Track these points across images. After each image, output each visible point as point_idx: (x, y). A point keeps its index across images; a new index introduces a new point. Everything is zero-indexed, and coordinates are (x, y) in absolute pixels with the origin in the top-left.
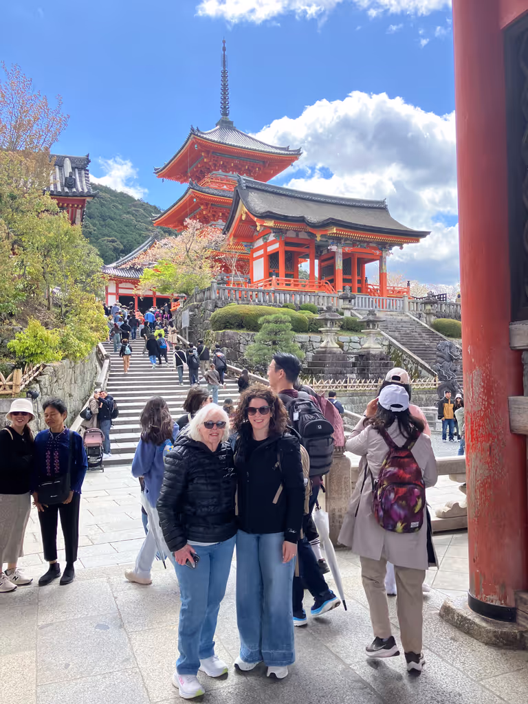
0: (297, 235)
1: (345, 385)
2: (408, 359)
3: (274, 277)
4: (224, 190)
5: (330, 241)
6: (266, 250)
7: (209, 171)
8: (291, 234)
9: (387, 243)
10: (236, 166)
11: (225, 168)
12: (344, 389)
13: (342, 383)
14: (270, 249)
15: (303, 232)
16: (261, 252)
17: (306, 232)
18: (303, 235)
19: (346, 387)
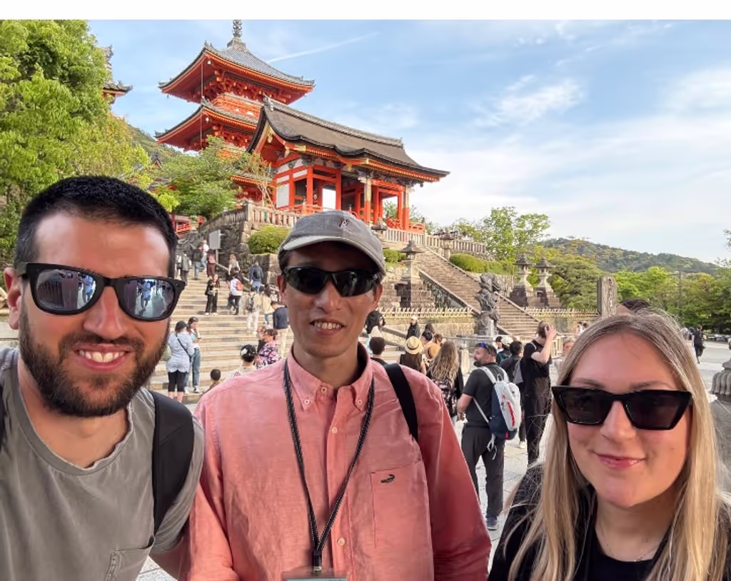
0: (325, 164)
1: (393, 313)
2: (437, 290)
3: (304, 203)
4: (236, 113)
5: (360, 173)
6: (291, 177)
7: (221, 91)
8: (319, 162)
9: (410, 180)
10: (248, 90)
11: (237, 90)
12: (392, 317)
13: (391, 311)
14: (297, 175)
15: (330, 161)
16: (287, 178)
17: (334, 162)
18: (330, 165)
19: (394, 315)
